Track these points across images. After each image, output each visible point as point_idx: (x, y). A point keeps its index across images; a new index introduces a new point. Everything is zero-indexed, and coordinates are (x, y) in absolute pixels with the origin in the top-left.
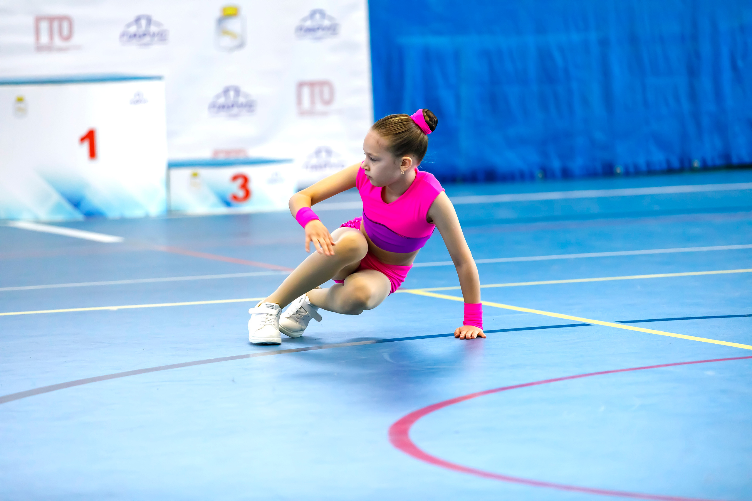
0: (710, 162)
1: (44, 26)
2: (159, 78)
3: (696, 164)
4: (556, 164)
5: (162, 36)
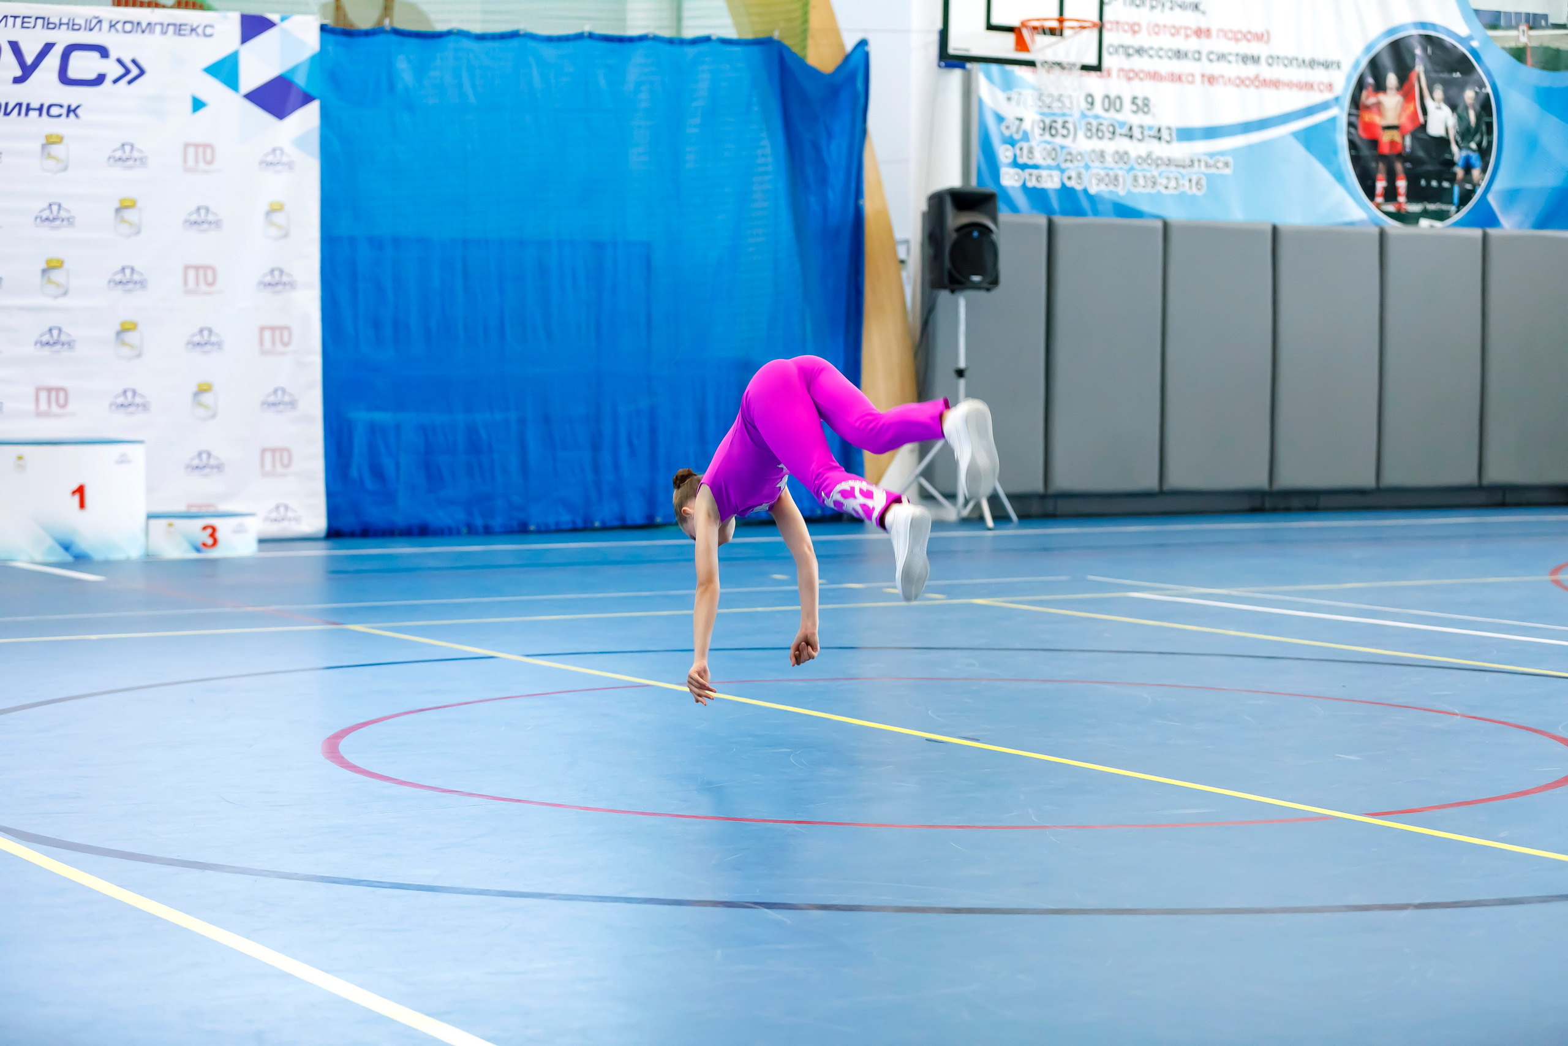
0: (609, 524)
1: (43, 395)
2: (141, 442)
3: (597, 524)
4: (479, 522)
5: (145, 407)
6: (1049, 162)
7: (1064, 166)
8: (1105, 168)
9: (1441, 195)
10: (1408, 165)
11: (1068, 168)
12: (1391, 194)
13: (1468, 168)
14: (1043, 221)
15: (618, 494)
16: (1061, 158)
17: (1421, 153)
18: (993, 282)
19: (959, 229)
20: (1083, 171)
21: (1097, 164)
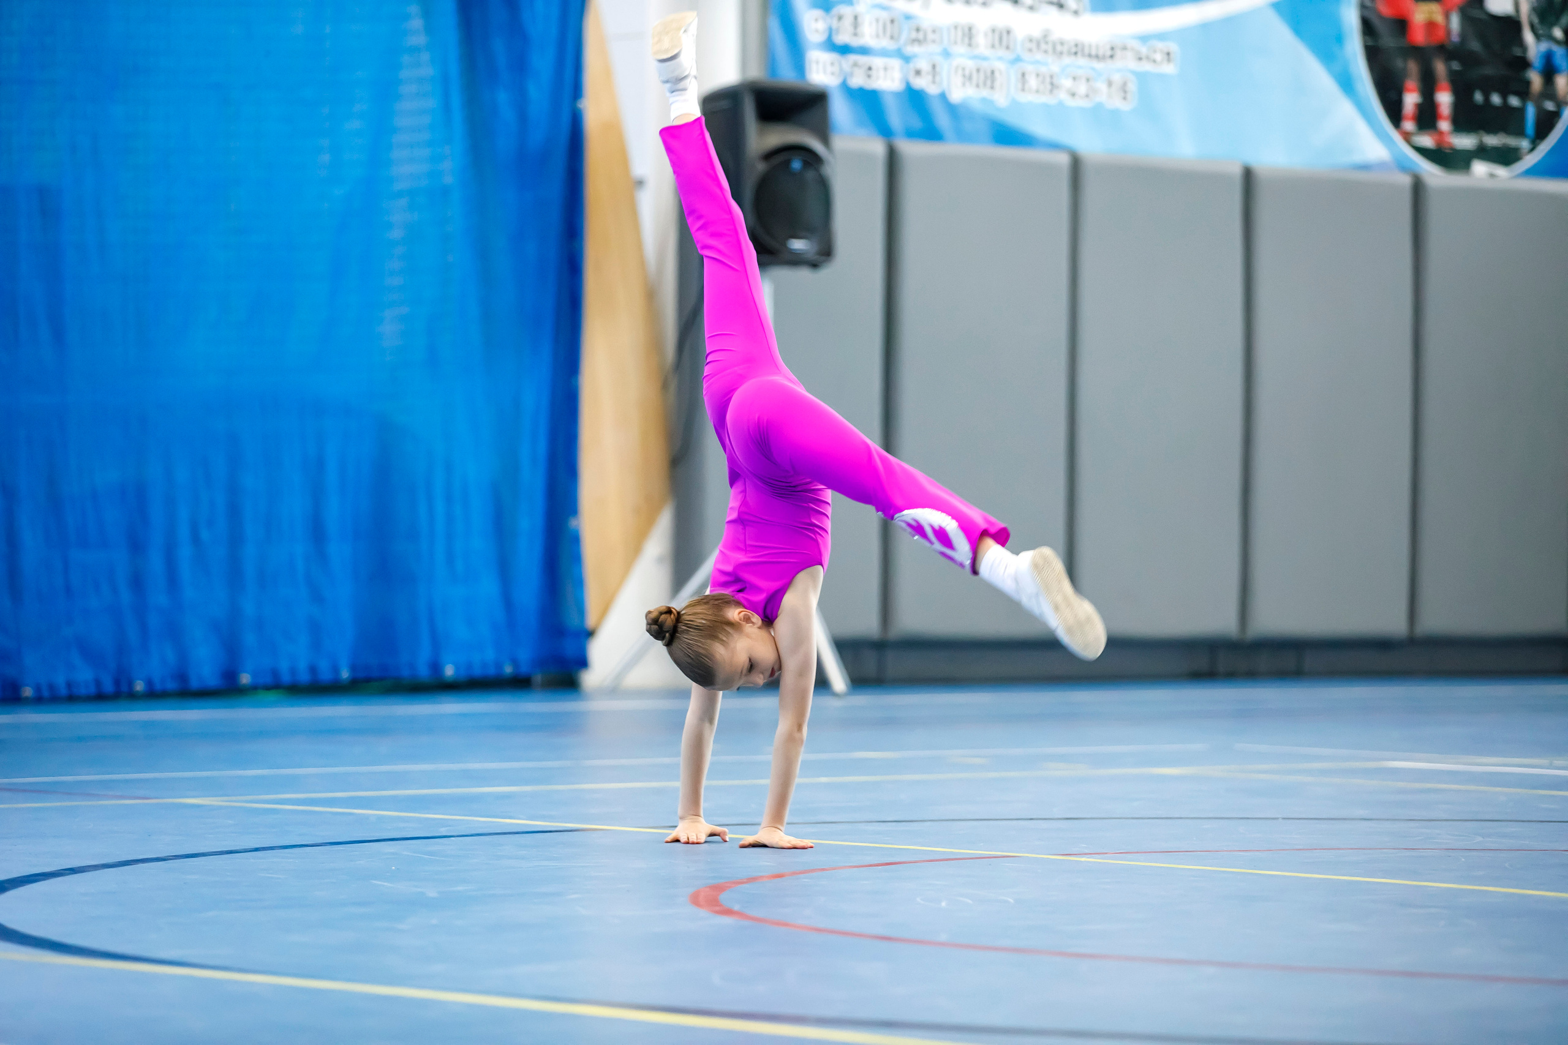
3: (139, 686)
6: (885, 43)
7: (911, 50)
8: (975, 57)
9: (1508, 120)
10: (1456, 66)
11: (915, 56)
12: (1427, 117)
13: (1549, 72)
14: (877, 148)
15: (174, 632)
16: (904, 37)
17: (1475, 45)
18: (826, 252)
19: (769, 156)
20: (939, 59)
21: (961, 49)
